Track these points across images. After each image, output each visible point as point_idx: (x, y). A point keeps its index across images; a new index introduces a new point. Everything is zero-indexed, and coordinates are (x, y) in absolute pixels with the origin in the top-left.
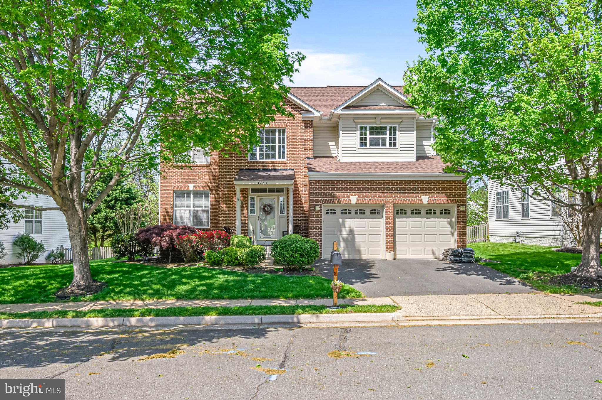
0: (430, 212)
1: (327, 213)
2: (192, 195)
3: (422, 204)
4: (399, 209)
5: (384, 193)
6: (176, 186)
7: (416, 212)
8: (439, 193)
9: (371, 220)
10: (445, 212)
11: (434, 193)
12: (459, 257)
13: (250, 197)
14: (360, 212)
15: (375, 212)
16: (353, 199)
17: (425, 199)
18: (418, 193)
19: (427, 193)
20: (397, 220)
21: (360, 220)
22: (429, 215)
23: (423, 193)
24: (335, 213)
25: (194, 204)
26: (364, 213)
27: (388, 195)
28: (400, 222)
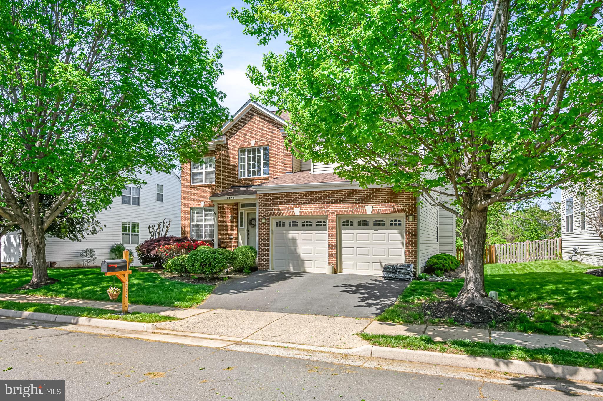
0: (379, 224)
1: (277, 226)
2: (204, 211)
3: (366, 214)
4: (346, 220)
5: (327, 203)
6: (192, 204)
7: (363, 224)
8: (385, 202)
9: (317, 232)
10: (395, 223)
11: (379, 202)
12: (394, 273)
13: (239, 211)
14: (307, 224)
15: (321, 224)
16: (297, 211)
17: (369, 209)
18: (362, 203)
19: (371, 202)
20: (343, 232)
21: (307, 232)
22: (377, 227)
23: (367, 202)
24: (284, 225)
25: (205, 219)
26: (311, 225)
27: (331, 206)
28: (347, 235)
